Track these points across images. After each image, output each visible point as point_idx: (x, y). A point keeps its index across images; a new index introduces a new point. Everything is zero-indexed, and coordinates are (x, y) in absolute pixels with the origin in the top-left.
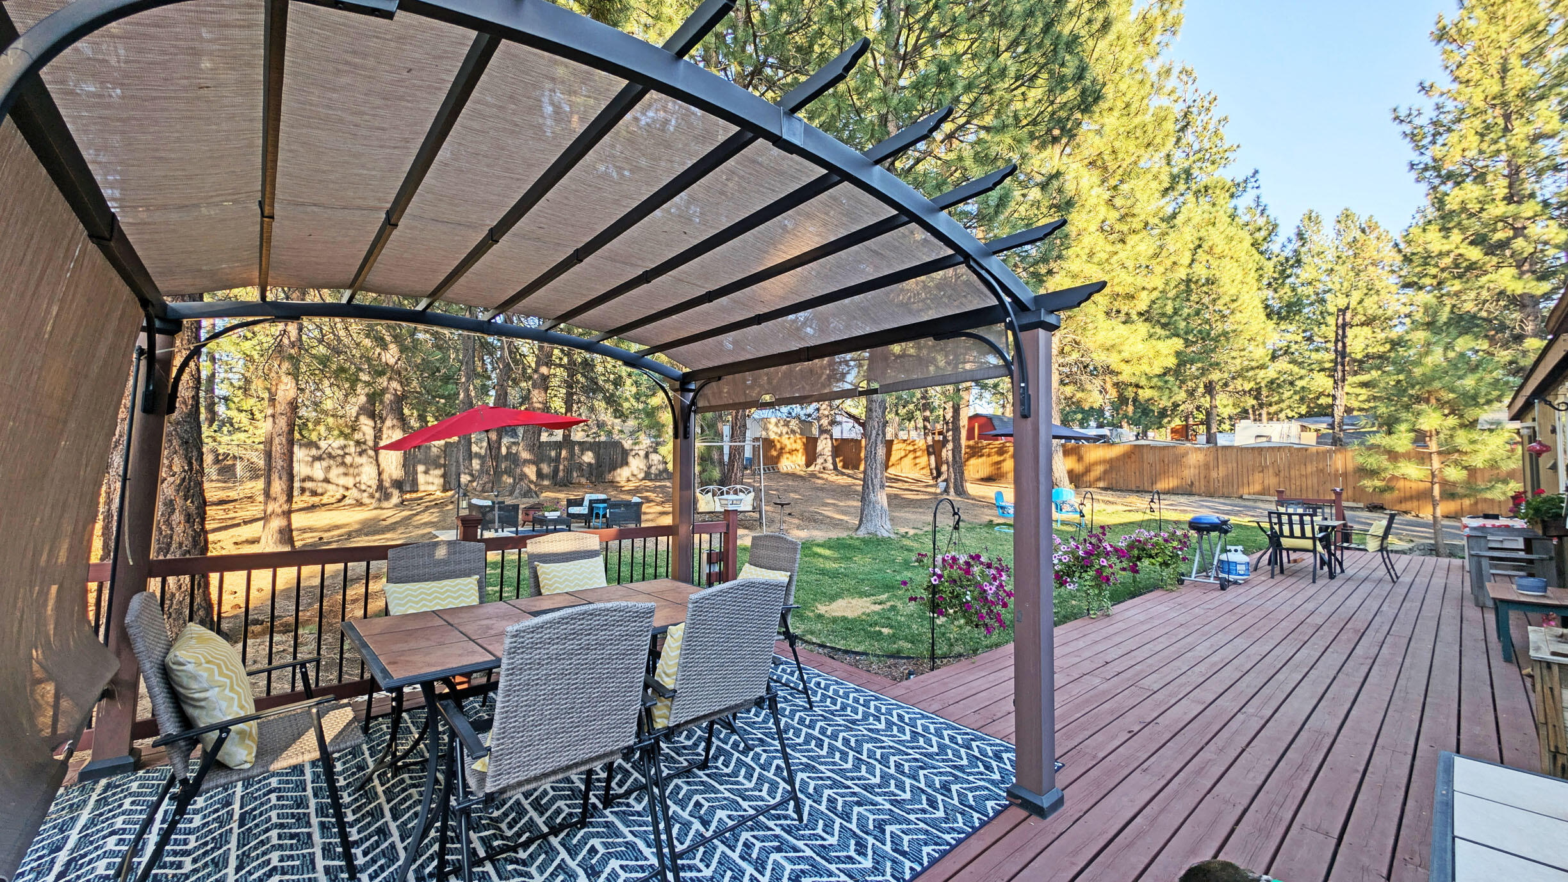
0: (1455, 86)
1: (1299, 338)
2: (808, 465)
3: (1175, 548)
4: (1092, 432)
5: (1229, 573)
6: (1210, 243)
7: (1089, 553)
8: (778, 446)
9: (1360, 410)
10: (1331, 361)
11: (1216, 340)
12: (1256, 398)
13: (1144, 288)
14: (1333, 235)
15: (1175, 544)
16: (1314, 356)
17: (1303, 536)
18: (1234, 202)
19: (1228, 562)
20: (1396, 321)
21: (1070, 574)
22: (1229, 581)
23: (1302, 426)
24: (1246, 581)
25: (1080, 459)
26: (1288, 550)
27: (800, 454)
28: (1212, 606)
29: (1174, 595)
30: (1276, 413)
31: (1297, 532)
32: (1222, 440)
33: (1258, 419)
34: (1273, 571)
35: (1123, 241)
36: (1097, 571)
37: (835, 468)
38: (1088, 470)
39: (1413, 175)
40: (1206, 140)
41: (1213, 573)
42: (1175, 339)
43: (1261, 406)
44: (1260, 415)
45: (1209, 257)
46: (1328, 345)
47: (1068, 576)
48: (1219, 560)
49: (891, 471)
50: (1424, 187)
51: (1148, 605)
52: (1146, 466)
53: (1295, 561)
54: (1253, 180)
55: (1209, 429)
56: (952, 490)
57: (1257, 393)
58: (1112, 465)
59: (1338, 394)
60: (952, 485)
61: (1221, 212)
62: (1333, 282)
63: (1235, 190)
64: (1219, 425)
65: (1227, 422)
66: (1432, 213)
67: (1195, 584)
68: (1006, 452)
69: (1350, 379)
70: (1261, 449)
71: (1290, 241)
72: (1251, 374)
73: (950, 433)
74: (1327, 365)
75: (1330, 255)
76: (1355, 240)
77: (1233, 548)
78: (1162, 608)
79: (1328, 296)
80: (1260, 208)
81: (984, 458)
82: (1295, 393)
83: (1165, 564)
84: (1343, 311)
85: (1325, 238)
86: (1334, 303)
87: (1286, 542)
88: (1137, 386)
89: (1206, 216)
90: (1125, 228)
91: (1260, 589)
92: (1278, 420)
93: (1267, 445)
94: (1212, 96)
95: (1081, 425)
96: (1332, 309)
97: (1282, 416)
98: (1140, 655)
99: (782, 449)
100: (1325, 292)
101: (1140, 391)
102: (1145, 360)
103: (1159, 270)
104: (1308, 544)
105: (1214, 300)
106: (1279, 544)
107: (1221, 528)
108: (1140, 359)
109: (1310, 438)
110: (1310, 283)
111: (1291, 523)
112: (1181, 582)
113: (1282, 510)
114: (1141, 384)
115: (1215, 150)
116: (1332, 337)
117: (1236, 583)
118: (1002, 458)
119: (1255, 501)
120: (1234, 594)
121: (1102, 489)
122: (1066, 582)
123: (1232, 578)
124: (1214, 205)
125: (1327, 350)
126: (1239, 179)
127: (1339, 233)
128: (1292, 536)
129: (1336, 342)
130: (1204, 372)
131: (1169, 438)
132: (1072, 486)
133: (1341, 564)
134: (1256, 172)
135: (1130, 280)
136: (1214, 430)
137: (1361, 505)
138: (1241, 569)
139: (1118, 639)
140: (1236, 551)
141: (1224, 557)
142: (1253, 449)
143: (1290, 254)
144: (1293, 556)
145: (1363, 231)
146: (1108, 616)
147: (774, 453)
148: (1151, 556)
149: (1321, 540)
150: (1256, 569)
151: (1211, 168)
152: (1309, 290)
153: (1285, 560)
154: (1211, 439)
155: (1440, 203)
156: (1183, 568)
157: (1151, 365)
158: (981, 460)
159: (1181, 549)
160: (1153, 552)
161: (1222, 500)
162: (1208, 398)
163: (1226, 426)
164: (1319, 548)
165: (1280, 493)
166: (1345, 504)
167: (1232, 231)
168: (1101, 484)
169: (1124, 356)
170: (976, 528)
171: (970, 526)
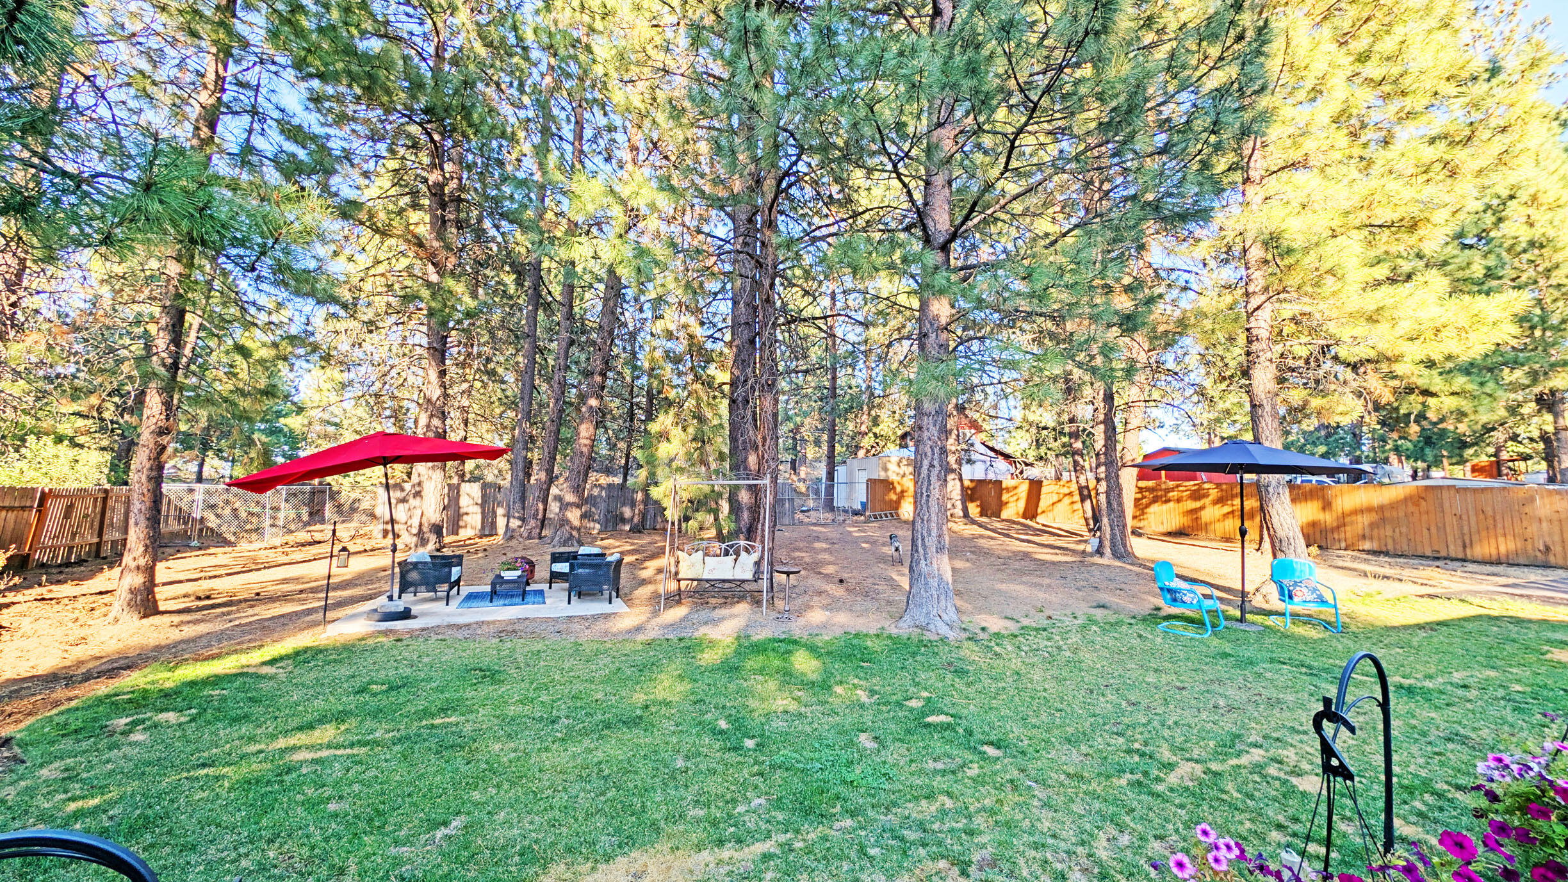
8: (899, 489)
25: (1327, 506)
37: (966, 515)
38: (1341, 524)
49: (1040, 519)
52: (1450, 520)
56: (1107, 551)
58: (1382, 515)
60: (1107, 544)
68: (1206, 496)
81: (1171, 504)
88: (1426, 393)
99: (902, 492)
101: (1431, 401)
114: (1433, 389)
118: (1197, 504)
121: (1369, 552)
132: (1314, 549)
147: (894, 497)
158: (1165, 507)
168: (1367, 545)
169: (1406, 326)
170: (1119, 623)
171: (1113, 619)
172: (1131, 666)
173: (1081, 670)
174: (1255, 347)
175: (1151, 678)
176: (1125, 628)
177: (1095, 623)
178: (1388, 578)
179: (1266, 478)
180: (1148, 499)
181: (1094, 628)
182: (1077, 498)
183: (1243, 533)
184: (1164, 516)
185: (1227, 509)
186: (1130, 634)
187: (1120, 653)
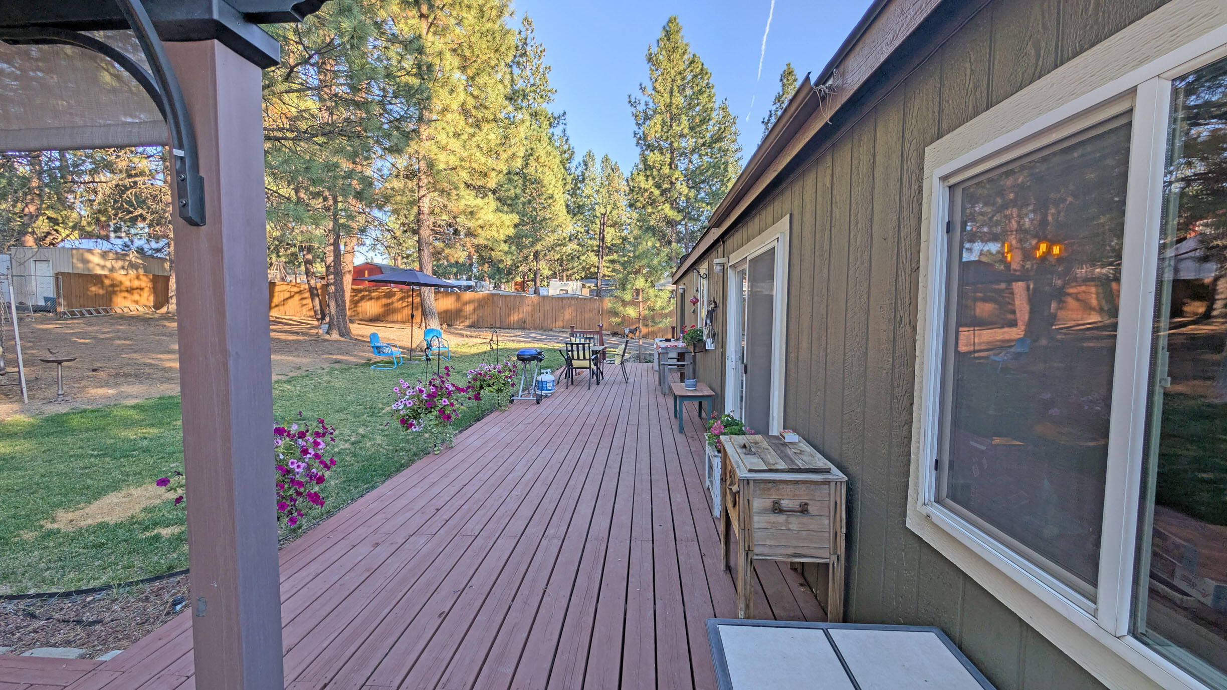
0: (653, 92)
1: (583, 231)
2: (157, 306)
3: (507, 377)
4: (464, 283)
5: (542, 390)
6: (538, 154)
7: (431, 396)
9: (609, 276)
10: (597, 246)
11: (540, 223)
12: (561, 265)
13: (493, 169)
14: (600, 170)
15: (507, 373)
16: (589, 242)
17: (584, 359)
18: (551, 130)
19: (542, 382)
20: (624, 227)
21: (416, 416)
22: (542, 395)
23: (583, 285)
24: (552, 394)
26: (576, 368)
27: (146, 293)
28: (530, 420)
29: (506, 414)
30: (571, 275)
31: (581, 357)
32: (543, 292)
33: (561, 279)
34: (568, 382)
35: (478, 126)
36: (440, 411)
39: (635, 141)
40: (537, 79)
41: (532, 392)
42: (514, 215)
43: (563, 270)
44: (562, 276)
45: (537, 164)
46: (596, 236)
47: (415, 418)
48: (536, 381)
49: (274, 313)
50: (638, 150)
51: (486, 428)
52: (497, 309)
53: (579, 374)
54: (563, 118)
55: (535, 285)
56: (333, 332)
57: (561, 262)
58: (478, 304)
59: (600, 266)
60: (334, 327)
61: (544, 134)
62: (599, 198)
63: (554, 121)
64: (541, 282)
65: (546, 281)
66: (641, 166)
67: (522, 402)
69: (605, 258)
70: (563, 298)
71: (580, 165)
72: (558, 248)
73: (332, 277)
74: (595, 248)
75: (598, 181)
76: (609, 175)
77: (545, 371)
78: (496, 429)
79: (597, 207)
80: (566, 138)
81: (373, 301)
82: (580, 264)
83: (499, 391)
84: (604, 215)
85: (596, 169)
86: (599, 210)
87: (575, 363)
88: (491, 248)
89: (535, 133)
90: (480, 116)
91: (561, 399)
92: (571, 280)
93: (565, 295)
94: (543, 48)
95: (456, 278)
96: (599, 215)
97: (573, 277)
98: (470, 489)
100: (595, 204)
101: (492, 253)
102: (494, 228)
103: (504, 156)
104: (586, 364)
105: (539, 195)
106: (571, 365)
107: (537, 357)
108: (491, 226)
109: (586, 292)
110: (588, 197)
111: (578, 350)
112: (512, 402)
113: (573, 339)
114: (493, 247)
115: (543, 88)
116: (598, 230)
117: (546, 396)
118: (389, 301)
119: (559, 332)
120: (545, 406)
121: (469, 326)
122: (411, 425)
123: (544, 393)
124: (540, 127)
125: (595, 239)
126: (556, 115)
127: (602, 169)
128: (578, 359)
129: (600, 233)
130: (533, 244)
131: (513, 290)
132: (444, 325)
133: (602, 374)
134: (565, 113)
135: (483, 160)
136: (538, 284)
137: (609, 333)
138: (549, 385)
139: (454, 475)
140: (547, 373)
141: (539, 378)
142: (558, 298)
143: (580, 174)
144: (578, 370)
145: (613, 171)
146: (452, 447)
148: (490, 386)
149: (593, 360)
150: (558, 383)
151: (540, 100)
152: (588, 202)
153: (574, 373)
154: (536, 292)
155: (645, 161)
156: (512, 390)
157: (498, 232)
158: (370, 302)
159: (511, 377)
160: (491, 382)
161: (541, 332)
162: (535, 263)
163: (545, 283)
164: (593, 366)
165: (572, 328)
166: (604, 332)
167: (550, 149)
168: (469, 322)
169: (480, 222)
170: (351, 368)
171: (346, 367)
172: (360, 384)
173: (334, 389)
174: (422, 216)
175: (370, 386)
176: (353, 370)
177: (336, 370)
178: (471, 337)
179: (424, 289)
180: (359, 297)
181: (336, 372)
182: (307, 295)
183: (412, 316)
184: (371, 308)
185: (405, 304)
186: (358, 372)
187: (353, 380)
